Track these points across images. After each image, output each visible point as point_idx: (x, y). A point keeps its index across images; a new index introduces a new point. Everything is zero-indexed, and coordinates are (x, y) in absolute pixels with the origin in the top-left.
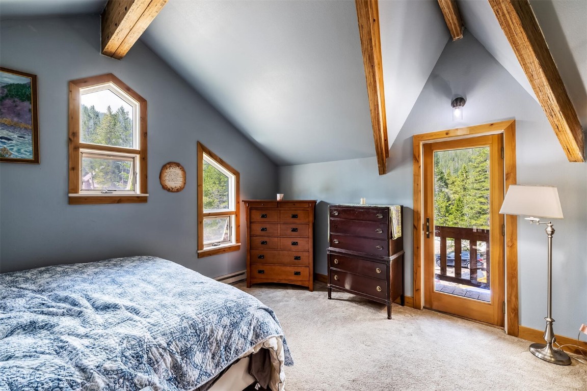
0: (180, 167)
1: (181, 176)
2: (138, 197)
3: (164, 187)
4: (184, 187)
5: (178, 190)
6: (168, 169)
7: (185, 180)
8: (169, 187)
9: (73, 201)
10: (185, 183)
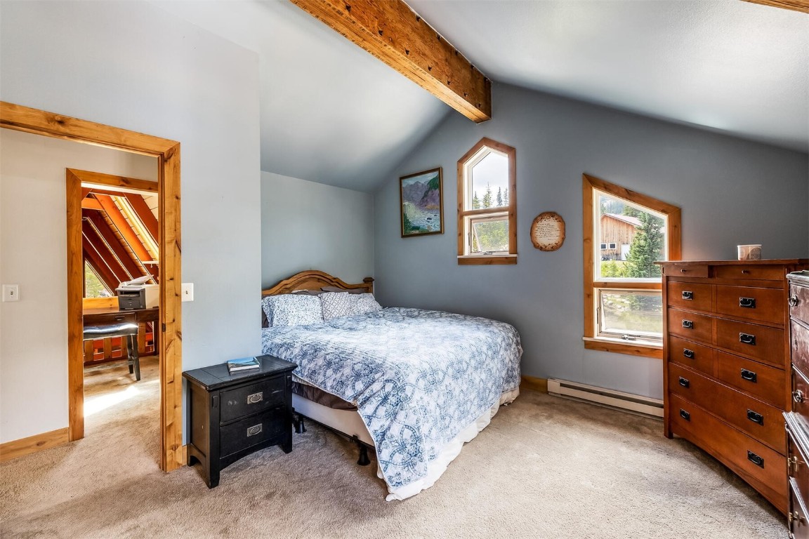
0: (556, 217)
1: (558, 229)
2: (506, 258)
3: (536, 246)
4: (562, 244)
5: (554, 248)
6: (540, 223)
7: (564, 234)
8: (541, 245)
9: (463, 262)
10: (563, 239)
